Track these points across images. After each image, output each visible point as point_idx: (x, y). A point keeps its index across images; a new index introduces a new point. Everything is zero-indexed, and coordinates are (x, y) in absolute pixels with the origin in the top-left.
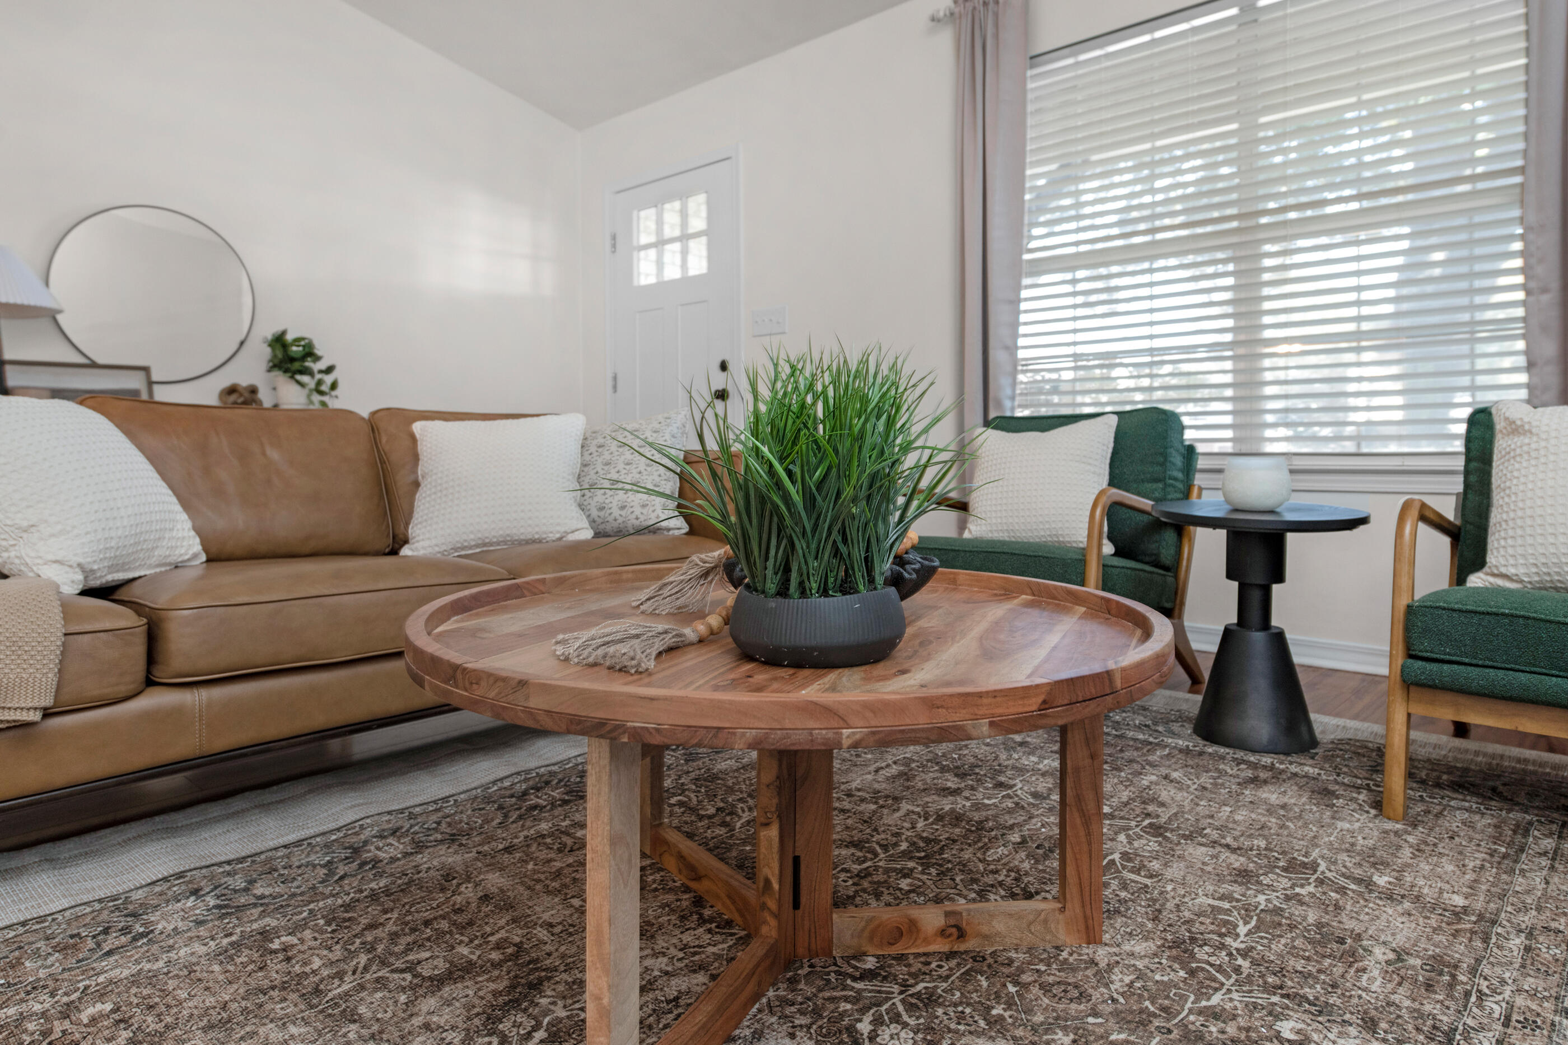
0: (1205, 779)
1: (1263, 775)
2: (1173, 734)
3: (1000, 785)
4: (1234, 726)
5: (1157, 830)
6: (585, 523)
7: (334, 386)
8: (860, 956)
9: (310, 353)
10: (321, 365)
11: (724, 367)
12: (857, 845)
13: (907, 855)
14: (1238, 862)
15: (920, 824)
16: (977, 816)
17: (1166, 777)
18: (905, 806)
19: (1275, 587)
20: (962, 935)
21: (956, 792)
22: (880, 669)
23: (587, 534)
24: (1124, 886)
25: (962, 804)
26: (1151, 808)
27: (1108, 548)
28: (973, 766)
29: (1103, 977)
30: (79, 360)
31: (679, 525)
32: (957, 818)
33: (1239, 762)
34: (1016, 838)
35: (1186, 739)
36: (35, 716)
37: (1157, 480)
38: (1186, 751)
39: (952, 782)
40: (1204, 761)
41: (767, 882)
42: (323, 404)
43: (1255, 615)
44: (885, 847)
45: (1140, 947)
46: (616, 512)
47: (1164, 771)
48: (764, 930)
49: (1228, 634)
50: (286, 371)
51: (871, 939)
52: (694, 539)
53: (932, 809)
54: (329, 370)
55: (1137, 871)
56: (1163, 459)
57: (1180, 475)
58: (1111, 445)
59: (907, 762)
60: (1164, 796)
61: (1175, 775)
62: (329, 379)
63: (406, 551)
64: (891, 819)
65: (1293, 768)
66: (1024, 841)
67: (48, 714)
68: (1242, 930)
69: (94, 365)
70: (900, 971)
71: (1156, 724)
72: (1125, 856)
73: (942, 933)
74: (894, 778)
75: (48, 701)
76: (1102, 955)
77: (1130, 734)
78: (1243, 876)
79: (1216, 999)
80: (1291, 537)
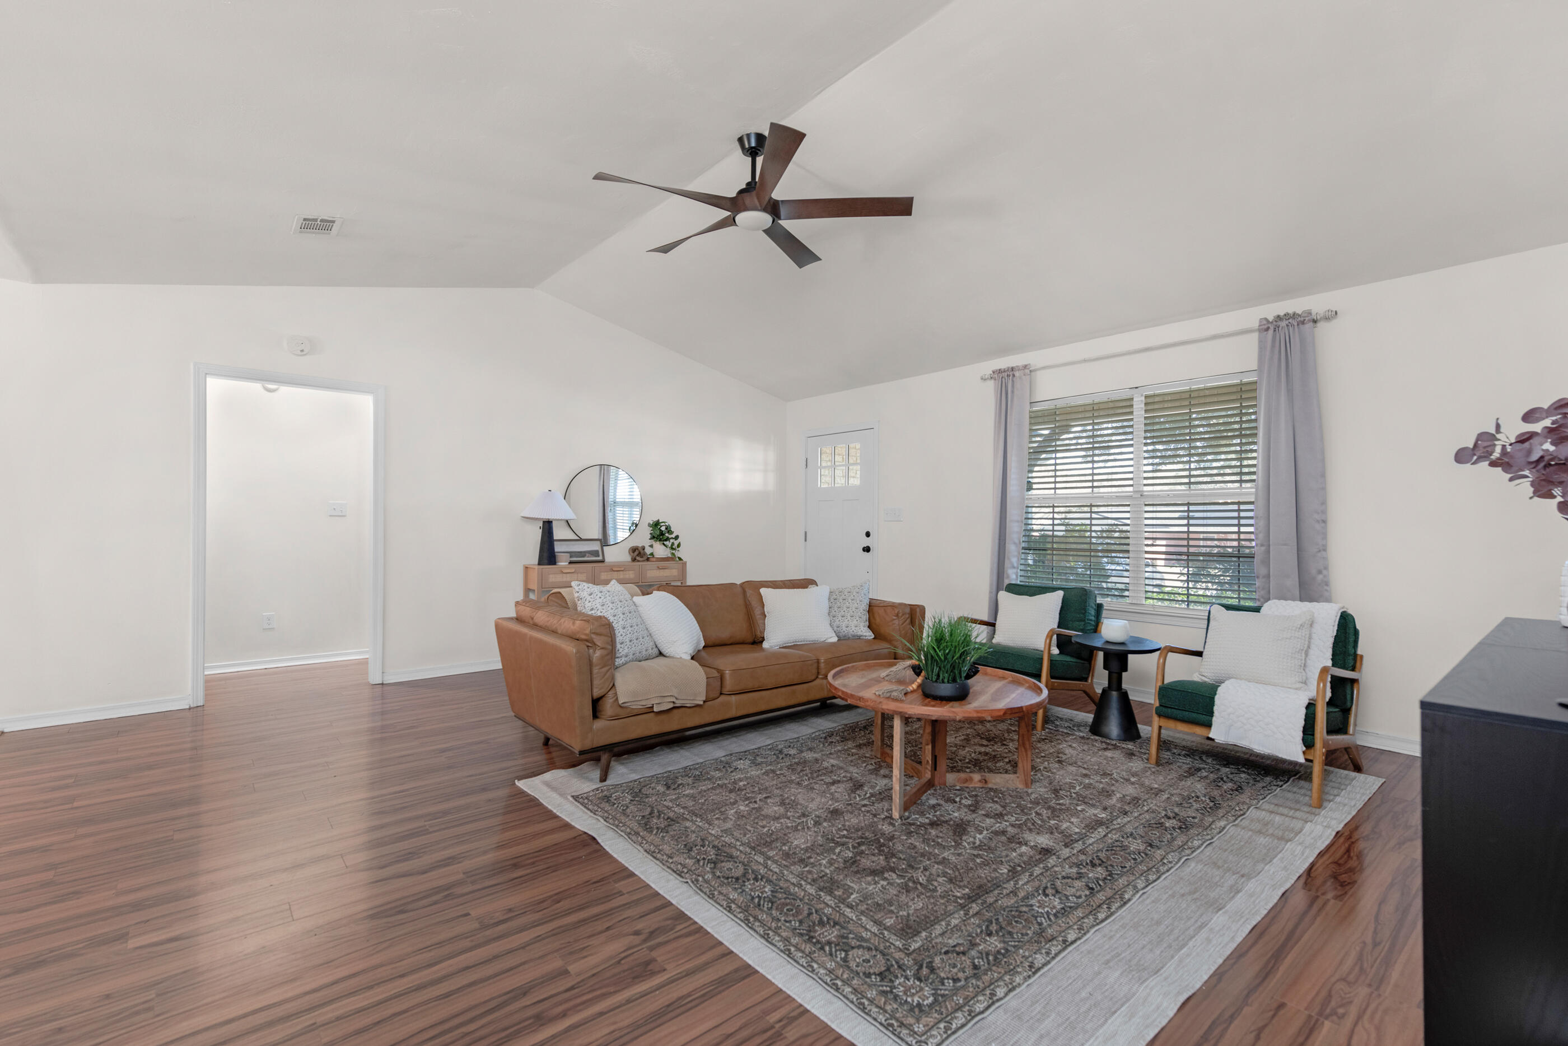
0: (1086, 747)
1: (1110, 747)
2: (1080, 731)
3: (1004, 745)
4: (1105, 729)
5: (1060, 762)
6: (834, 635)
7: (679, 545)
8: (955, 786)
9: (669, 530)
10: (673, 536)
11: (868, 534)
12: (951, 759)
13: (968, 763)
14: (1084, 772)
15: (973, 755)
16: (993, 753)
17: (1070, 746)
18: (967, 749)
19: (1124, 674)
20: (986, 782)
21: (987, 746)
22: (963, 702)
23: (835, 639)
24: (1042, 776)
25: (988, 750)
26: (1060, 755)
27: (1055, 651)
28: (993, 738)
29: (1028, 795)
30: (577, 538)
31: (869, 635)
32: (986, 754)
33: (1102, 742)
34: (1007, 760)
35: (1085, 732)
36: (702, 703)
37: (1081, 621)
38: (1083, 738)
39: (985, 742)
40: (1089, 741)
41: (928, 761)
42: (673, 554)
43: (1115, 685)
44: (960, 761)
45: (1043, 790)
46: (844, 629)
47: (1070, 743)
48: (927, 775)
49: (1104, 690)
50: (660, 540)
51: (958, 781)
52: (876, 641)
53: (977, 750)
54: (677, 538)
55: (1047, 772)
56: (1084, 610)
57: (1093, 618)
58: (1060, 605)
59: (968, 735)
60: (1067, 752)
61: (1074, 745)
62: (676, 543)
63: (765, 645)
64: (962, 753)
65: (1123, 746)
66: (1010, 761)
67: (704, 702)
68: (1078, 788)
69: (581, 540)
70: (968, 790)
71: (1074, 726)
72: (1045, 768)
73: (980, 781)
74: (962, 740)
75: (704, 699)
76: (1030, 791)
77: (1061, 730)
78: (1086, 776)
79: (1061, 801)
80: (1130, 656)
